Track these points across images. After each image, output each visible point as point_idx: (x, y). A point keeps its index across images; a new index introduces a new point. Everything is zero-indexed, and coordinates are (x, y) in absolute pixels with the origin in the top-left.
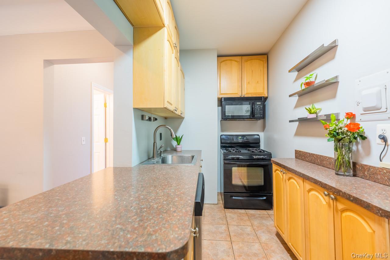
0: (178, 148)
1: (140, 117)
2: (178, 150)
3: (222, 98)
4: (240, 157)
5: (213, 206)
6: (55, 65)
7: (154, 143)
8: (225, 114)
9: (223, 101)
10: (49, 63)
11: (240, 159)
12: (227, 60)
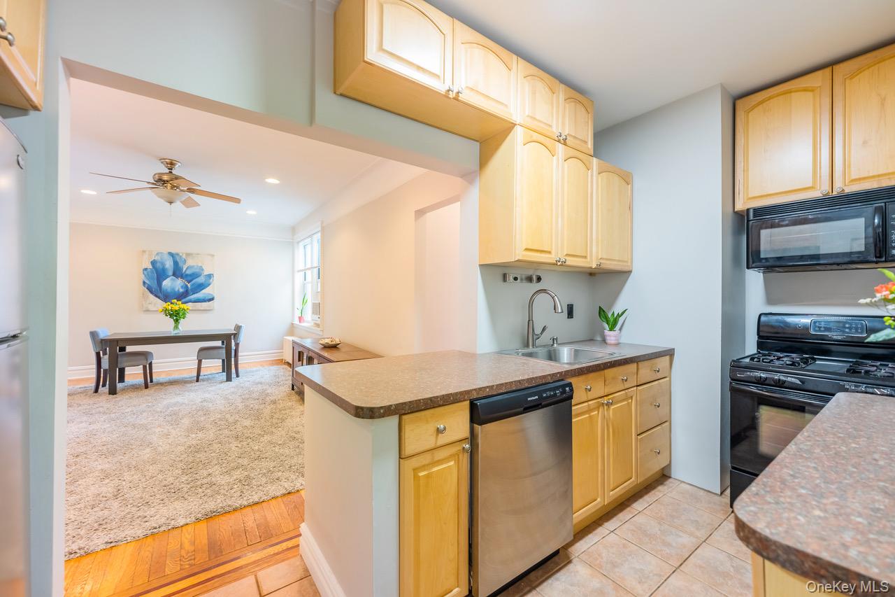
0: (608, 338)
1: (501, 278)
2: (608, 341)
3: (748, 210)
4: (789, 379)
5: (702, 493)
6: (428, 214)
7: (529, 320)
8: (759, 252)
9: (751, 218)
10: (420, 213)
11: (786, 385)
12: (770, 98)
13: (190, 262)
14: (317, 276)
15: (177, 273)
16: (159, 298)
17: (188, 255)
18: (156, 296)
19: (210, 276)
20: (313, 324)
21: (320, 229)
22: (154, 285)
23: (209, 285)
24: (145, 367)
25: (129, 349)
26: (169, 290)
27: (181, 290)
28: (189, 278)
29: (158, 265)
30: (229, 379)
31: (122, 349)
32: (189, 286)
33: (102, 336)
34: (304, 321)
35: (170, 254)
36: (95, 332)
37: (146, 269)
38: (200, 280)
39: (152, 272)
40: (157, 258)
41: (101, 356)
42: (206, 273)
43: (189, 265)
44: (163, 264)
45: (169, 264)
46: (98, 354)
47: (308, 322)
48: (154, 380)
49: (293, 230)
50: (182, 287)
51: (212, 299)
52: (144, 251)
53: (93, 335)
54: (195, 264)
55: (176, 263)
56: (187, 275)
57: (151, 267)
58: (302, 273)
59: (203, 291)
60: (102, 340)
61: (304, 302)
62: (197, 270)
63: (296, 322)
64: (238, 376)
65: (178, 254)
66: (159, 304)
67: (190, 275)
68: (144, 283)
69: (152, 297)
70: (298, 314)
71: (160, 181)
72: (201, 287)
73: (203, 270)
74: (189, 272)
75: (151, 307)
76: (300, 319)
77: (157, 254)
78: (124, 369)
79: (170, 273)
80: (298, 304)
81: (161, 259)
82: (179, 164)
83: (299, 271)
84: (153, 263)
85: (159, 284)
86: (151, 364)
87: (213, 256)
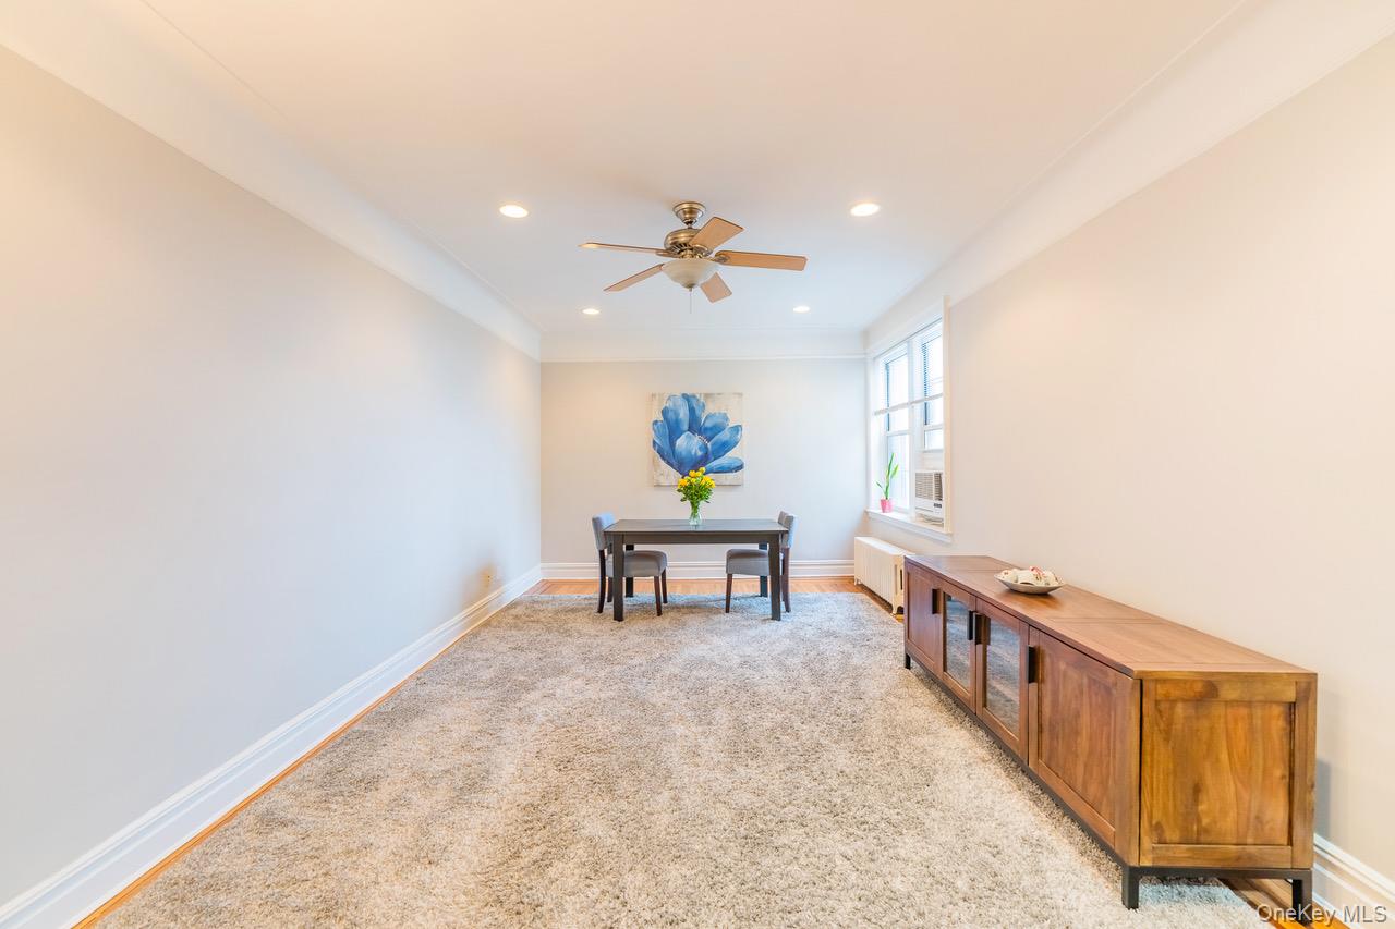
13: (711, 408)
14: (923, 419)
15: (695, 427)
16: (672, 465)
17: (707, 396)
18: (668, 463)
19: (737, 429)
20: (914, 515)
21: (941, 314)
22: (666, 447)
23: (737, 443)
24: (656, 579)
25: (638, 548)
26: (684, 453)
27: (700, 453)
28: (709, 434)
29: (671, 415)
30: (776, 615)
31: (630, 547)
32: (709, 445)
33: (605, 525)
34: (891, 510)
35: (686, 397)
36: (598, 519)
37: (656, 422)
38: (724, 436)
39: (663, 427)
40: (669, 404)
41: (606, 554)
42: (731, 424)
43: (710, 411)
44: (676, 414)
45: (684, 414)
46: (602, 553)
47: (901, 511)
48: (669, 598)
49: (866, 335)
50: (700, 448)
51: (740, 467)
52: (653, 395)
53: (596, 523)
54: (716, 410)
55: (692, 410)
56: (706, 429)
57: (662, 419)
58: (883, 417)
59: (729, 454)
60: (606, 534)
61: (890, 470)
62: (720, 421)
63: (875, 509)
64: (788, 610)
65: (694, 396)
66: (671, 476)
67: (711, 429)
68: (654, 443)
69: (663, 463)
70: (877, 495)
71: (676, 248)
72: (725, 447)
73: (727, 419)
74: (709, 424)
75: (663, 481)
76: (884, 504)
77: (669, 398)
78: (632, 579)
79: (686, 427)
80: (877, 475)
81: (674, 405)
82: (703, 209)
83: (876, 413)
84: (665, 412)
85: (672, 444)
86: (664, 574)
87: (740, 395)
